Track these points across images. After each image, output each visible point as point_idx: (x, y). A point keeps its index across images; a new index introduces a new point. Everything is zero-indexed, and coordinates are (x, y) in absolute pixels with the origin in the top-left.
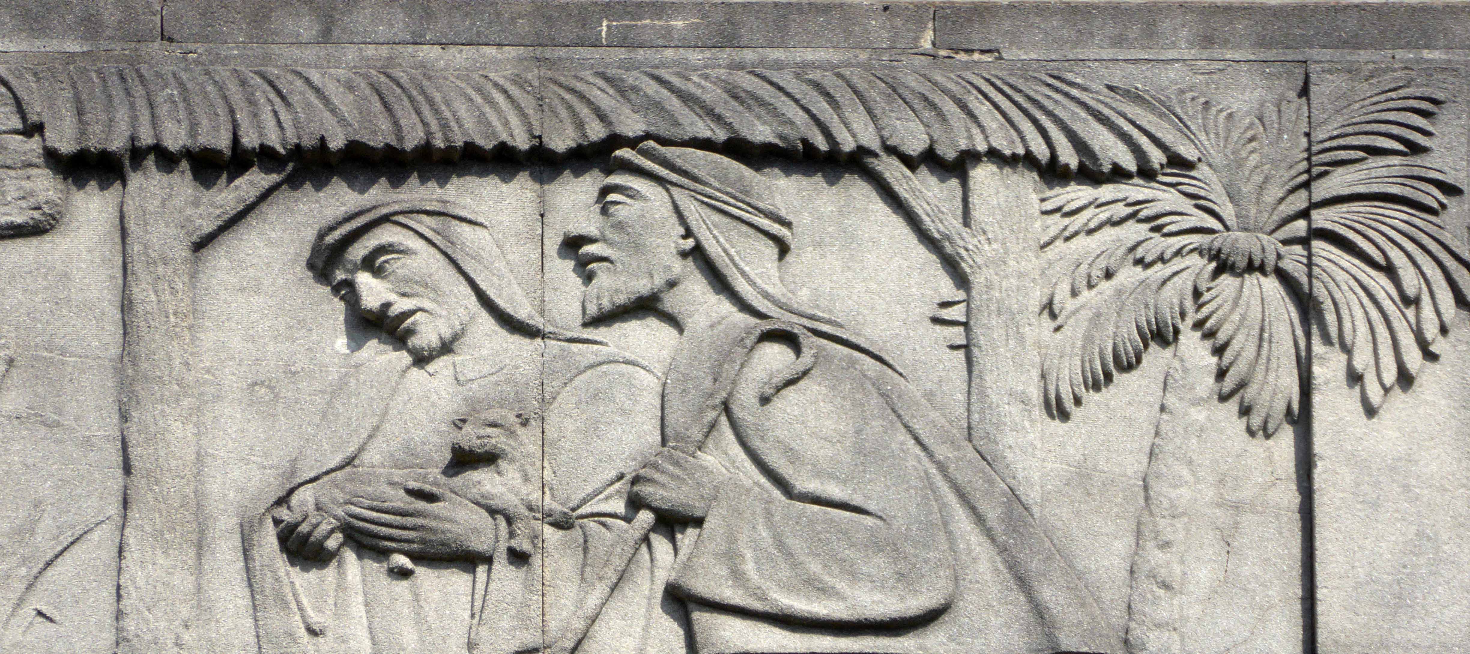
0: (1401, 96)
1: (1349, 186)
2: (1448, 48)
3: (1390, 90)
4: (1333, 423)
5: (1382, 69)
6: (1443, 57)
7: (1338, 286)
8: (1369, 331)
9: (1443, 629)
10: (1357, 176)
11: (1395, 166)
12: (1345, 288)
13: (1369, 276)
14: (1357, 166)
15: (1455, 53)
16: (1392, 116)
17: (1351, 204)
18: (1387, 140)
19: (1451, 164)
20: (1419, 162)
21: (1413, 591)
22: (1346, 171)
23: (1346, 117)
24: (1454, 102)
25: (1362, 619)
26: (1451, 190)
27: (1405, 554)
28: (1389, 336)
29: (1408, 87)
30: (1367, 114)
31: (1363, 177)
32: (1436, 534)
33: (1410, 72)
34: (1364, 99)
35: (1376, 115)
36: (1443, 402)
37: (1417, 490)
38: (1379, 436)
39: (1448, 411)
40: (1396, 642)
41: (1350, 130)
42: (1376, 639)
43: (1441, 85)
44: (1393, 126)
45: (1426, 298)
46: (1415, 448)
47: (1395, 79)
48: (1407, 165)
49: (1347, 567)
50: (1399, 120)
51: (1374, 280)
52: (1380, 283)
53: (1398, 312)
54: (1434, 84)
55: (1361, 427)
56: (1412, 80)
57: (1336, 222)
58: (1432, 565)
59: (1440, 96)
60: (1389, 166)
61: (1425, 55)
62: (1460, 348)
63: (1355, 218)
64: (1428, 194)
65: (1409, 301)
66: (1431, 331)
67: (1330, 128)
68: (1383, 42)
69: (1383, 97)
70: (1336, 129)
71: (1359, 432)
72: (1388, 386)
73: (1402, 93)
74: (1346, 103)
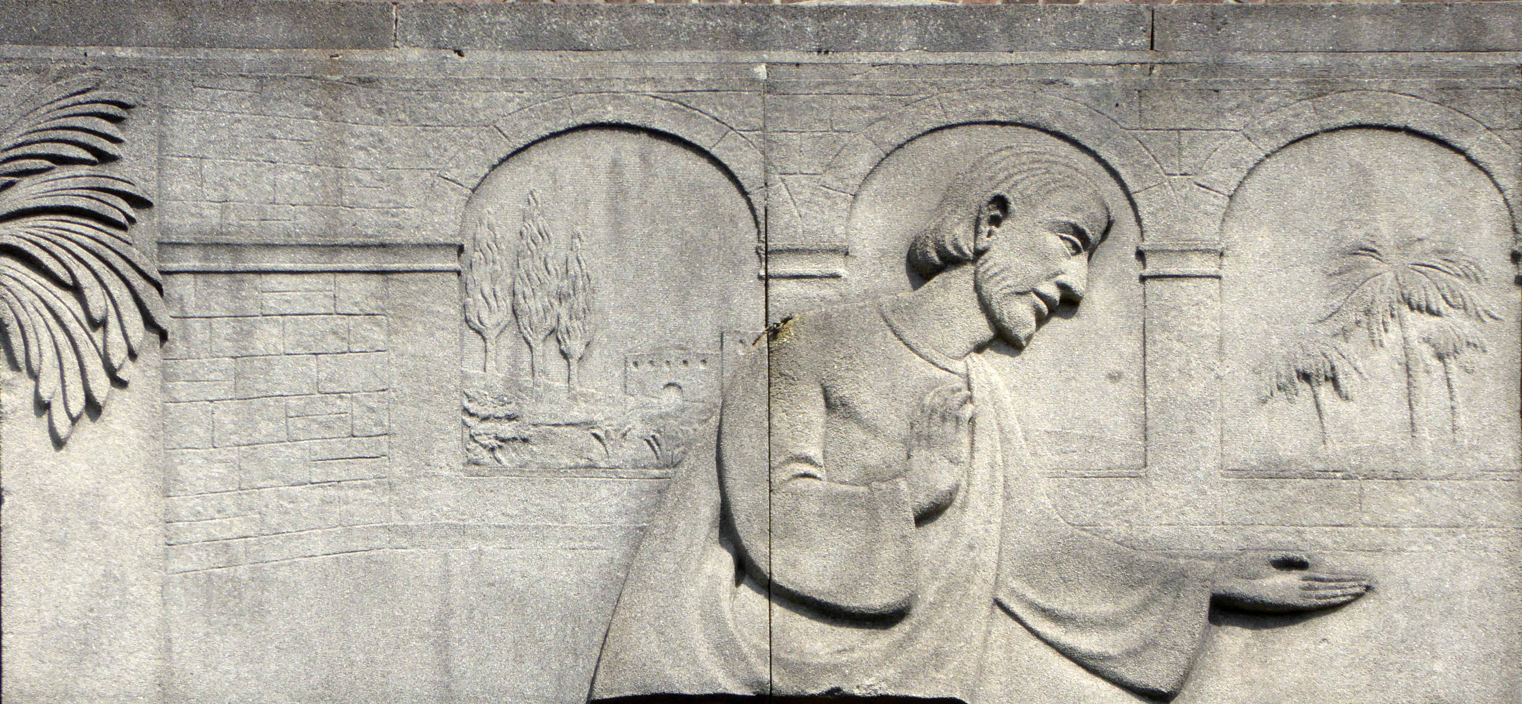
0: (89, 100)
1: (35, 198)
2: (141, 45)
3: (78, 93)
4: (20, 455)
5: (71, 69)
6: (135, 55)
7: (24, 307)
8: (56, 356)
9: (129, 678)
10: (43, 187)
11: (82, 176)
12: (31, 309)
13: (55, 296)
14: (44, 176)
15: (146, 51)
16: (79, 122)
17: (38, 218)
18: (74, 148)
19: (140, 173)
20: (107, 173)
21: (99, 637)
22: (32, 182)
23: (32, 122)
24: (144, 106)
25: (47, 668)
26: (139, 202)
27: (92, 596)
28: (76, 361)
29: (97, 89)
30: (54, 119)
31: (49, 189)
32: (123, 574)
33: (99, 73)
34: (52, 103)
35: (62, 120)
36: (132, 432)
37: (105, 527)
38: (67, 469)
39: (137, 441)
40: (80, 690)
41: (35, 137)
42: (61, 689)
43: (130, 87)
44: (80, 133)
45: (113, 320)
46: (103, 481)
47: (84, 81)
48: (94, 176)
49: (33, 611)
50: (85, 126)
51: (61, 301)
52: (65, 304)
53: (85, 335)
54: (123, 86)
55: (49, 459)
56: (101, 82)
57: (21, 237)
58: (119, 608)
59: (128, 99)
60: (76, 176)
61: (117, 52)
62: (149, 373)
63: (41, 233)
64: (115, 207)
65: (97, 324)
66: (118, 356)
67: (16, 134)
68: (74, 38)
69: (70, 100)
70: (21, 136)
71: (47, 464)
72: (75, 415)
73: (90, 96)
74: (33, 107)
